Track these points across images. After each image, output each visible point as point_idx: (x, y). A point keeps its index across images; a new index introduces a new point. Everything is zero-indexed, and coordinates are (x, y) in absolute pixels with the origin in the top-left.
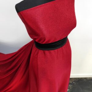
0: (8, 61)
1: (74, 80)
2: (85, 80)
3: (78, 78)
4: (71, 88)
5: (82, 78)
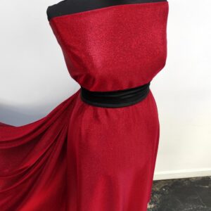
1: (163, 185)
2: (186, 183)
3: (173, 180)
4: (158, 202)
5: (180, 179)
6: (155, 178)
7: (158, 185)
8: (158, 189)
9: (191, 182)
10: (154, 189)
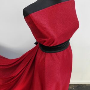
0: (10, 67)
2: (84, 86)
5: (81, 85)
6: (70, 83)
7: (71, 86)
8: (71, 88)
9: (86, 86)
10: (69, 88)
